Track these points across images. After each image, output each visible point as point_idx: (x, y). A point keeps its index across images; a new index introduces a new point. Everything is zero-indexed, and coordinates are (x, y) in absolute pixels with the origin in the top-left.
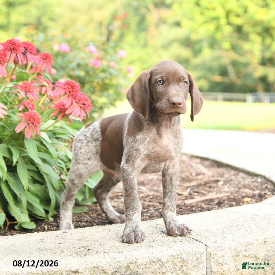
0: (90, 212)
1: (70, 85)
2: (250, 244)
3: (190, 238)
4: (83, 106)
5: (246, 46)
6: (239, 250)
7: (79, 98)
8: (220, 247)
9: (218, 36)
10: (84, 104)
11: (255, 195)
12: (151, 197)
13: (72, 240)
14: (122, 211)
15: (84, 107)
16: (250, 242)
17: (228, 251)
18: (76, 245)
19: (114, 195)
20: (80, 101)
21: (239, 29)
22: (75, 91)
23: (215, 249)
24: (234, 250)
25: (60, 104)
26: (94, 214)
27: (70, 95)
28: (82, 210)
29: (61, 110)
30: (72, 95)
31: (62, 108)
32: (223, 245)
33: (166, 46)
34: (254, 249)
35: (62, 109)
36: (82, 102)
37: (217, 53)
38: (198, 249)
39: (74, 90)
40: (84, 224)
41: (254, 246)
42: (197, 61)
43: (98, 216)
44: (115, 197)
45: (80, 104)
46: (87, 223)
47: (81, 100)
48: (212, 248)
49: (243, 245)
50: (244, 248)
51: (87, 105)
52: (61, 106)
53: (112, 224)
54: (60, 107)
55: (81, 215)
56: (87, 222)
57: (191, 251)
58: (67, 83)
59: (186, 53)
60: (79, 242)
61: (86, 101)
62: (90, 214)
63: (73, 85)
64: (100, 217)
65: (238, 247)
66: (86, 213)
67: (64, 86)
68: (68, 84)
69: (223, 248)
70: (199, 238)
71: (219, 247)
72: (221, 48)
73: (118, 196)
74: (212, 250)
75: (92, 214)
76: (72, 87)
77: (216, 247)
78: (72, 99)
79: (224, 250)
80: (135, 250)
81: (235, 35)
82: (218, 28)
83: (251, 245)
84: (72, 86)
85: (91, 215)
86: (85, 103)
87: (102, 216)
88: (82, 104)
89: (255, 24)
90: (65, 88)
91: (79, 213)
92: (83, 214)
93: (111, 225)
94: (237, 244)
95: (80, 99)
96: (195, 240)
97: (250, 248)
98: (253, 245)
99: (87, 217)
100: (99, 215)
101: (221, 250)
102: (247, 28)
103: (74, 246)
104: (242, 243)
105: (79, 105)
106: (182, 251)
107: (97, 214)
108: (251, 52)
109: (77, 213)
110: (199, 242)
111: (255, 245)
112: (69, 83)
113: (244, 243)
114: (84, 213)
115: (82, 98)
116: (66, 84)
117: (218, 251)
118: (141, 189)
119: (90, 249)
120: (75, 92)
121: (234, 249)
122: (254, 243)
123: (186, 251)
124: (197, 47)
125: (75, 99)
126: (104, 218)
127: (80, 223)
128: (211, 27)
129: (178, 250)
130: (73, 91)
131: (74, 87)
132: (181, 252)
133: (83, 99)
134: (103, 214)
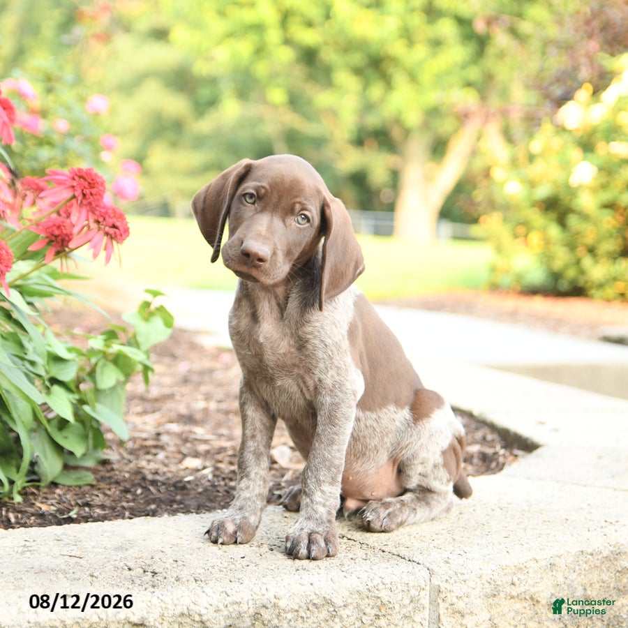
0: (102, 485)
1: (85, 180)
2: (520, 569)
3: (383, 551)
4: (112, 231)
5: (323, 99)
6: (499, 582)
7: (103, 210)
8: (459, 575)
9: (261, 69)
10: (114, 226)
11: (472, 457)
12: (230, 452)
13: (101, 550)
14: (180, 485)
15: (115, 233)
16: (521, 566)
17: (476, 583)
18: (115, 560)
19: (136, 446)
20: (104, 219)
21: (309, 57)
22: (96, 195)
23: (449, 579)
24: (489, 583)
25: (50, 224)
26: (113, 490)
27: (85, 202)
28: (79, 479)
29: (53, 238)
30: (90, 204)
31: (57, 232)
32: (464, 571)
33: (130, 87)
34: (530, 582)
35: (56, 237)
36: (110, 221)
37: (254, 110)
38: (413, 577)
39: (94, 191)
40: (98, 511)
41: (530, 575)
42: (204, 125)
43: (124, 494)
44: (139, 449)
45: (106, 226)
46: (105, 510)
47: (107, 217)
48: (443, 576)
49: (506, 571)
50: (509, 579)
51: (121, 228)
52: (55, 228)
53: (178, 514)
54: (50, 230)
55: (82, 490)
56: (103, 507)
57: (399, 582)
58: (76, 175)
59: (175, 105)
60: (120, 554)
61: (120, 220)
62: (104, 489)
63: (93, 180)
64: (129, 496)
65: (496, 574)
66: (92, 486)
67: (70, 180)
68: (81, 177)
69: (466, 577)
70: (404, 552)
71: (456, 573)
72: (264, 101)
73: (146, 446)
74: (442, 582)
75: (109, 489)
76: (89, 183)
77: (451, 573)
78: (88, 211)
79: (467, 582)
80: (268, 577)
81: (299, 71)
82: (260, 51)
83: (524, 572)
84: (91, 182)
85: (108, 492)
86: (118, 224)
87: (135, 494)
88: (111, 227)
89: (349, 46)
90: (73, 187)
91: (76, 486)
92: (87, 488)
93: (175, 517)
94: (494, 568)
95: (106, 213)
96: (398, 555)
97: (523, 578)
98: (527, 572)
99: (98, 496)
100: (127, 491)
101: (463, 582)
102: (328, 55)
103: (113, 563)
104: (505, 567)
105: (102, 227)
106: (377, 581)
107: (121, 488)
108: (333, 113)
109: (71, 486)
110: (410, 560)
111: (531, 571)
112: (84, 174)
113: (509, 566)
114: (89, 487)
115: (110, 211)
116: (76, 177)
117: (455, 582)
118: (195, 433)
119: (156, 571)
120: (96, 197)
121: (490, 580)
122: (530, 567)
123: (387, 581)
124: (205, 93)
125: (93, 212)
126: (142, 499)
127: (87, 509)
128: (244, 48)
129: (369, 580)
130: (91, 194)
131: (94, 184)
132: (375, 583)
133: (112, 215)
134: (136, 491)
